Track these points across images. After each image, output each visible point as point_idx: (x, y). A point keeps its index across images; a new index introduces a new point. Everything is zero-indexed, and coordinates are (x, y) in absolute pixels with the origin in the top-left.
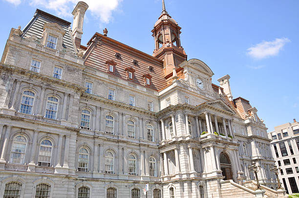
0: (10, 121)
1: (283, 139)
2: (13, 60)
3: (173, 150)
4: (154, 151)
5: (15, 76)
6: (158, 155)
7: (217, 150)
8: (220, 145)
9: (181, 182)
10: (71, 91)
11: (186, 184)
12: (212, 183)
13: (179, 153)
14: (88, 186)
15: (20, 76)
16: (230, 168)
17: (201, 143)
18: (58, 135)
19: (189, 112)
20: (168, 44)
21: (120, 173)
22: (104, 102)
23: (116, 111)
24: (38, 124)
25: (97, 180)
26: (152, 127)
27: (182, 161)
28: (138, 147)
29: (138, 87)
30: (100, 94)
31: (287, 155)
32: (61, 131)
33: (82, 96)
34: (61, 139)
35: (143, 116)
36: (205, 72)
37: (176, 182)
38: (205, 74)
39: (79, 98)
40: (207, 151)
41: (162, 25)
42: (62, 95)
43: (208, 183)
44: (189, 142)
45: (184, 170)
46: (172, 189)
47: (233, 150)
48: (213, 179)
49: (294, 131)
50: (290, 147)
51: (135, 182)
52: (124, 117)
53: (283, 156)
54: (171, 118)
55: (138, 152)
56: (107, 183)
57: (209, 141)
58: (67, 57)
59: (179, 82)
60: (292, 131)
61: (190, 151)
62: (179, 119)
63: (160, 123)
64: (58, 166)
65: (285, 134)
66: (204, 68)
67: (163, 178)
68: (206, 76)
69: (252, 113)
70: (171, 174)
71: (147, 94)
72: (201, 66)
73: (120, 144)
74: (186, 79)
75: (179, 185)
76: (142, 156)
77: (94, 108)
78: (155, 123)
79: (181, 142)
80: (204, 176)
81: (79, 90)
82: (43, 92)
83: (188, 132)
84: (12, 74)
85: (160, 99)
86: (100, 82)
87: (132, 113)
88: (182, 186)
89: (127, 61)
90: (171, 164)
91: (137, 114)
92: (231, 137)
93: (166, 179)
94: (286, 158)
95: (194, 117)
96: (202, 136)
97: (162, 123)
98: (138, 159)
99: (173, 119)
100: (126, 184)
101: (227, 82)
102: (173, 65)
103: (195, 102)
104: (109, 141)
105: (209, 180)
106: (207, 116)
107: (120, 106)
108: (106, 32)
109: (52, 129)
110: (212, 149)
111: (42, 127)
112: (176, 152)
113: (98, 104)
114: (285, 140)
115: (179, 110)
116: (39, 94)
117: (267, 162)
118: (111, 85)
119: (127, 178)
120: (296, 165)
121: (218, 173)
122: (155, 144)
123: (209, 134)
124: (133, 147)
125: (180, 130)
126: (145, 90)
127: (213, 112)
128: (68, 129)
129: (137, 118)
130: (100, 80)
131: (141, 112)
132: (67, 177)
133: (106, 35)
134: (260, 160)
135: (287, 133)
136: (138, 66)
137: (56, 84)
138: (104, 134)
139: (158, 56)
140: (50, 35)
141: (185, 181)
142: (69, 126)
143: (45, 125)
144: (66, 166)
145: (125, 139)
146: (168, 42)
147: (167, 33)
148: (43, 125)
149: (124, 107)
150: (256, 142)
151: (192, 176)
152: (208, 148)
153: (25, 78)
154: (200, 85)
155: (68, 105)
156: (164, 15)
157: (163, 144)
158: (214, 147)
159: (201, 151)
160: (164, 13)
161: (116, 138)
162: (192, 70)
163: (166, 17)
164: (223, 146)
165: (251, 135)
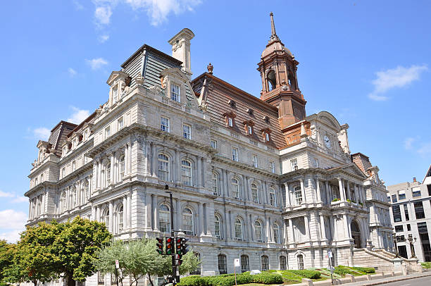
0: (156, 190)
1: (399, 202)
2: (144, 119)
3: (303, 217)
4: (278, 217)
5: (150, 138)
6: (281, 221)
7: (349, 217)
8: (352, 213)
9: (313, 249)
10: (203, 154)
11: (317, 252)
12: (343, 250)
13: (309, 220)
14: (224, 253)
15: (155, 138)
16: (359, 236)
17: (332, 210)
18: (197, 203)
19: (319, 176)
20: (284, 87)
21: (251, 241)
22: (230, 164)
23: (240, 173)
24: (180, 192)
25: (231, 247)
26: (275, 191)
27: (313, 229)
28: (263, 214)
29: (259, 145)
30: (225, 155)
31: (401, 221)
32: (201, 198)
33: (213, 159)
34: (202, 207)
35: (266, 179)
36: (332, 127)
37: (307, 249)
38: (333, 129)
39: (210, 161)
40: (338, 219)
41: (275, 58)
42: (194, 158)
43: (338, 251)
44: (320, 209)
45: (314, 238)
46: (300, 256)
47: (362, 218)
48: (345, 247)
49: (414, 193)
50: (406, 211)
51: (264, 250)
52: (249, 181)
53: (395, 222)
54: (299, 182)
55: (263, 218)
56: (240, 250)
57: (342, 209)
58: (193, 113)
59: (308, 141)
60: (411, 193)
61: (322, 218)
62: (309, 184)
63: (283, 187)
64: (203, 235)
65: (402, 196)
66: (331, 122)
67: (288, 246)
68: (333, 132)
69: (373, 173)
70: (297, 241)
71: (269, 153)
72: (329, 119)
73: (248, 210)
74: (314, 137)
75: (310, 252)
76: (268, 223)
77: (220, 171)
78: (277, 186)
79: (312, 209)
80: (333, 244)
81: (210, 152)
82: (178, 155)
83: (319, 198)
84: (146, 136)
85: (282, 158)
86: (223, 140)
87: (255, 175)
88: (313, 253)
89: (243, 110)
90: (297, 231)
91: (260, 177)
92: (362, 204)
93: (292, 247)
94: (399, 224)
95: (324, 182)
96: (332, 203)
97: (287, 188)
98: (263, 226)
99: (302, 184)
100: (256, 251)
101: (345, 134)
102: (292, 114)
103: (324, 165)
104: (238, 207)
105: (340, 248)
106: (340, 182)
107: (244, 168)
108: (211, 68)
109: (193, 197)
110: (345, 217)
111: (183, 195)
112: (306, 219)
113: (224, 166)
114: (401, 204)
115: (309, 175)
116: (174, 158)
117: (385, 230)
118: (234, 143)
119: (256, 245)
120: (410, 233)
121: (351, 241)
122: (278, 210)
123: (342, 202)
124: (258, 213)
125: (311, 195)
126: (266, 148)
127: (346, 177)
128: (207, 196)
129: (260, 182)
130: (224, 138)
131: (265, 174)
132: (213, 245)
133: (211, 73)
134: (378, 227)
135: (404, 194)
136: (254, 116)
137: (189, 147)
138: (232, 200)
139: (270, 100)
140: (173, 84)
141: (317, 249)
142: (208, 193)
143: (187, 193)
144: (209, 235)
145: (251, 205)
146: (285, 83)
147: (281, 70)
148: (184, 193)
149: (248, 169)
150: (375, 207)
151: (324, 244)
152: (341, 216)
153: (160, 140)
154: (328, 144)
155: (202, 170)
156: (276, 42)
157: (288, 210)
158: (347, 215)
159: (331, 219)
160: (275, 39)
161: (242, 204)
162: (320, 125)
163: (278, 46)
164: (355, 214)
165: (371, 199)
